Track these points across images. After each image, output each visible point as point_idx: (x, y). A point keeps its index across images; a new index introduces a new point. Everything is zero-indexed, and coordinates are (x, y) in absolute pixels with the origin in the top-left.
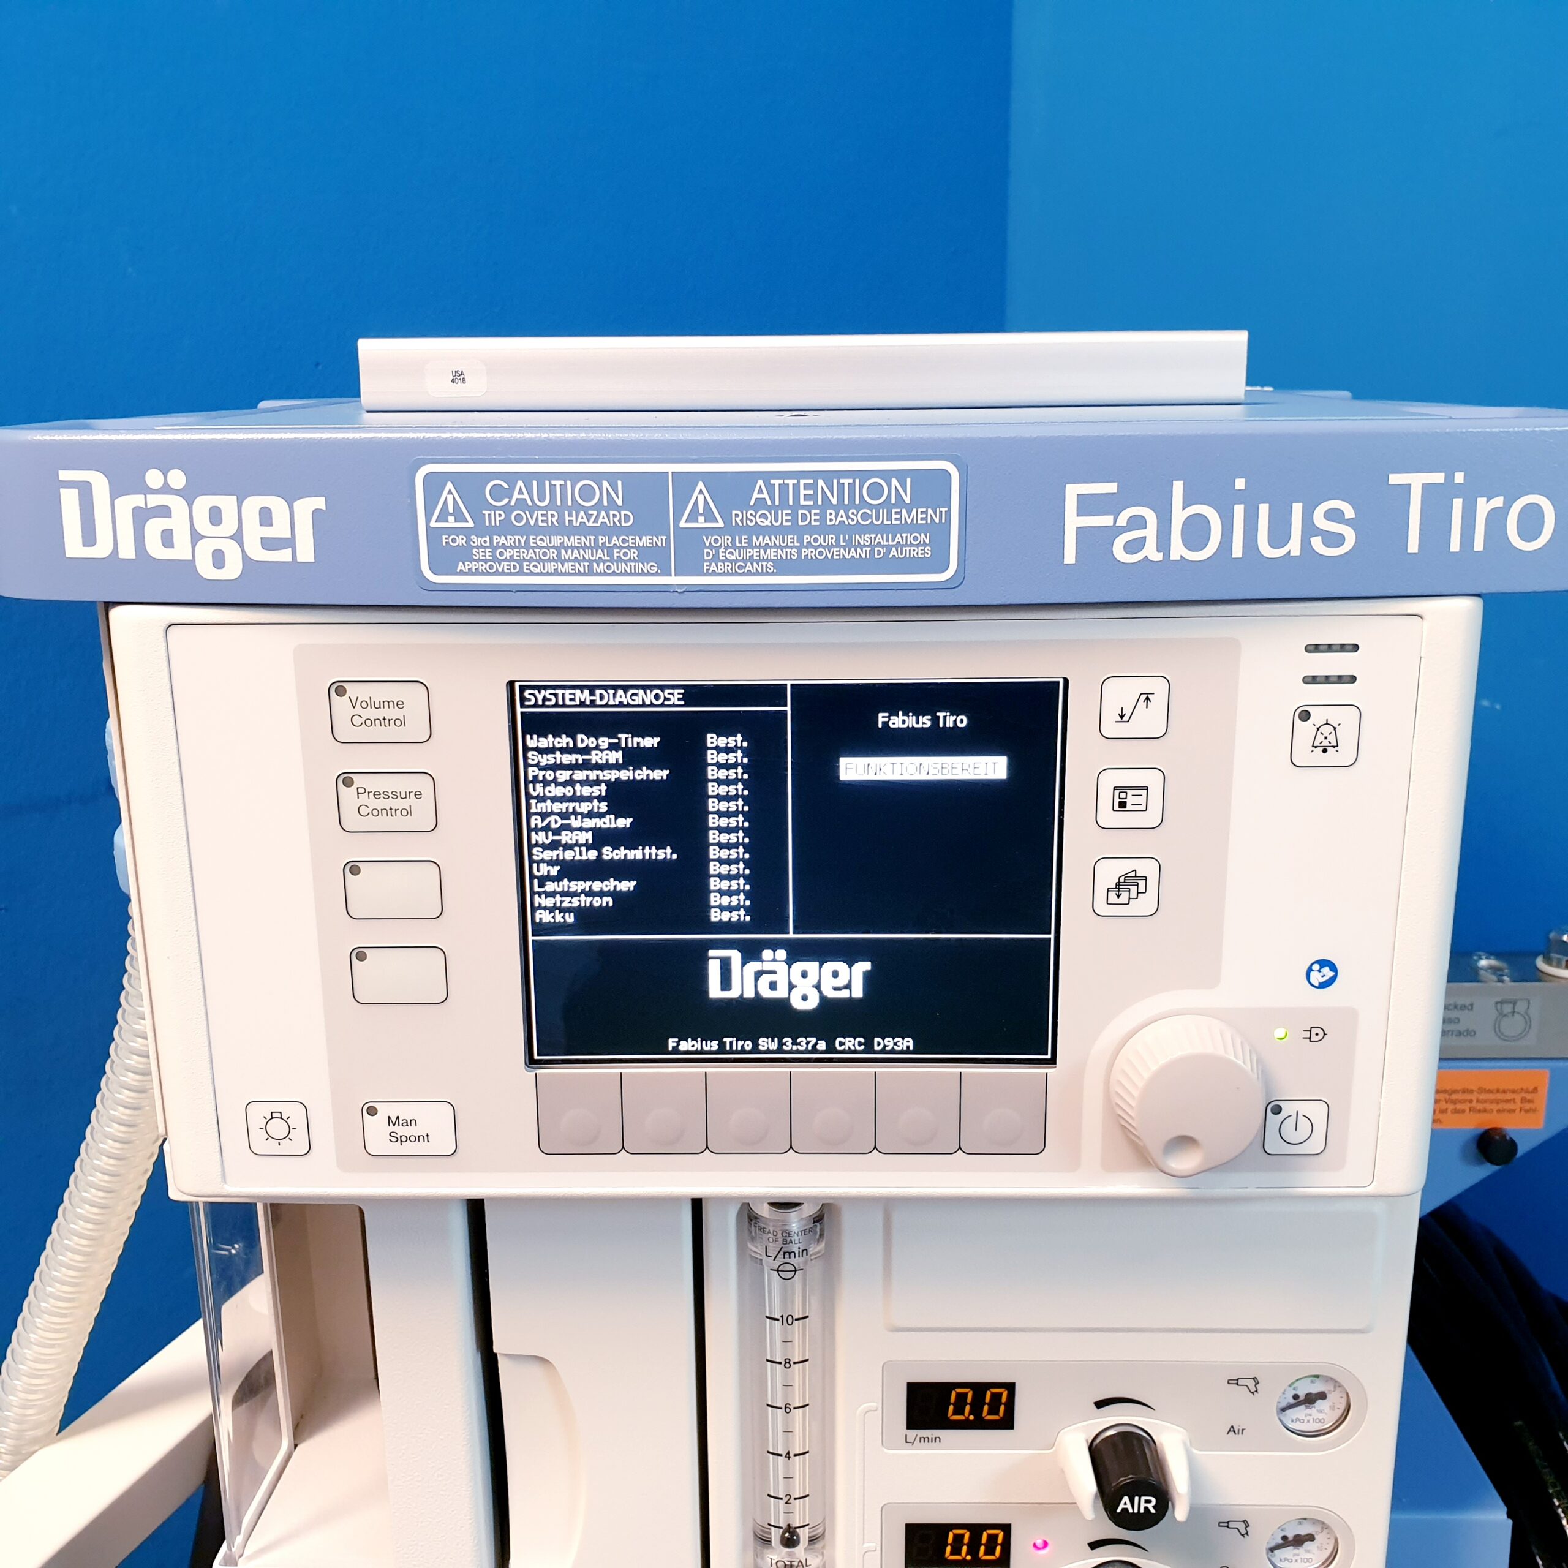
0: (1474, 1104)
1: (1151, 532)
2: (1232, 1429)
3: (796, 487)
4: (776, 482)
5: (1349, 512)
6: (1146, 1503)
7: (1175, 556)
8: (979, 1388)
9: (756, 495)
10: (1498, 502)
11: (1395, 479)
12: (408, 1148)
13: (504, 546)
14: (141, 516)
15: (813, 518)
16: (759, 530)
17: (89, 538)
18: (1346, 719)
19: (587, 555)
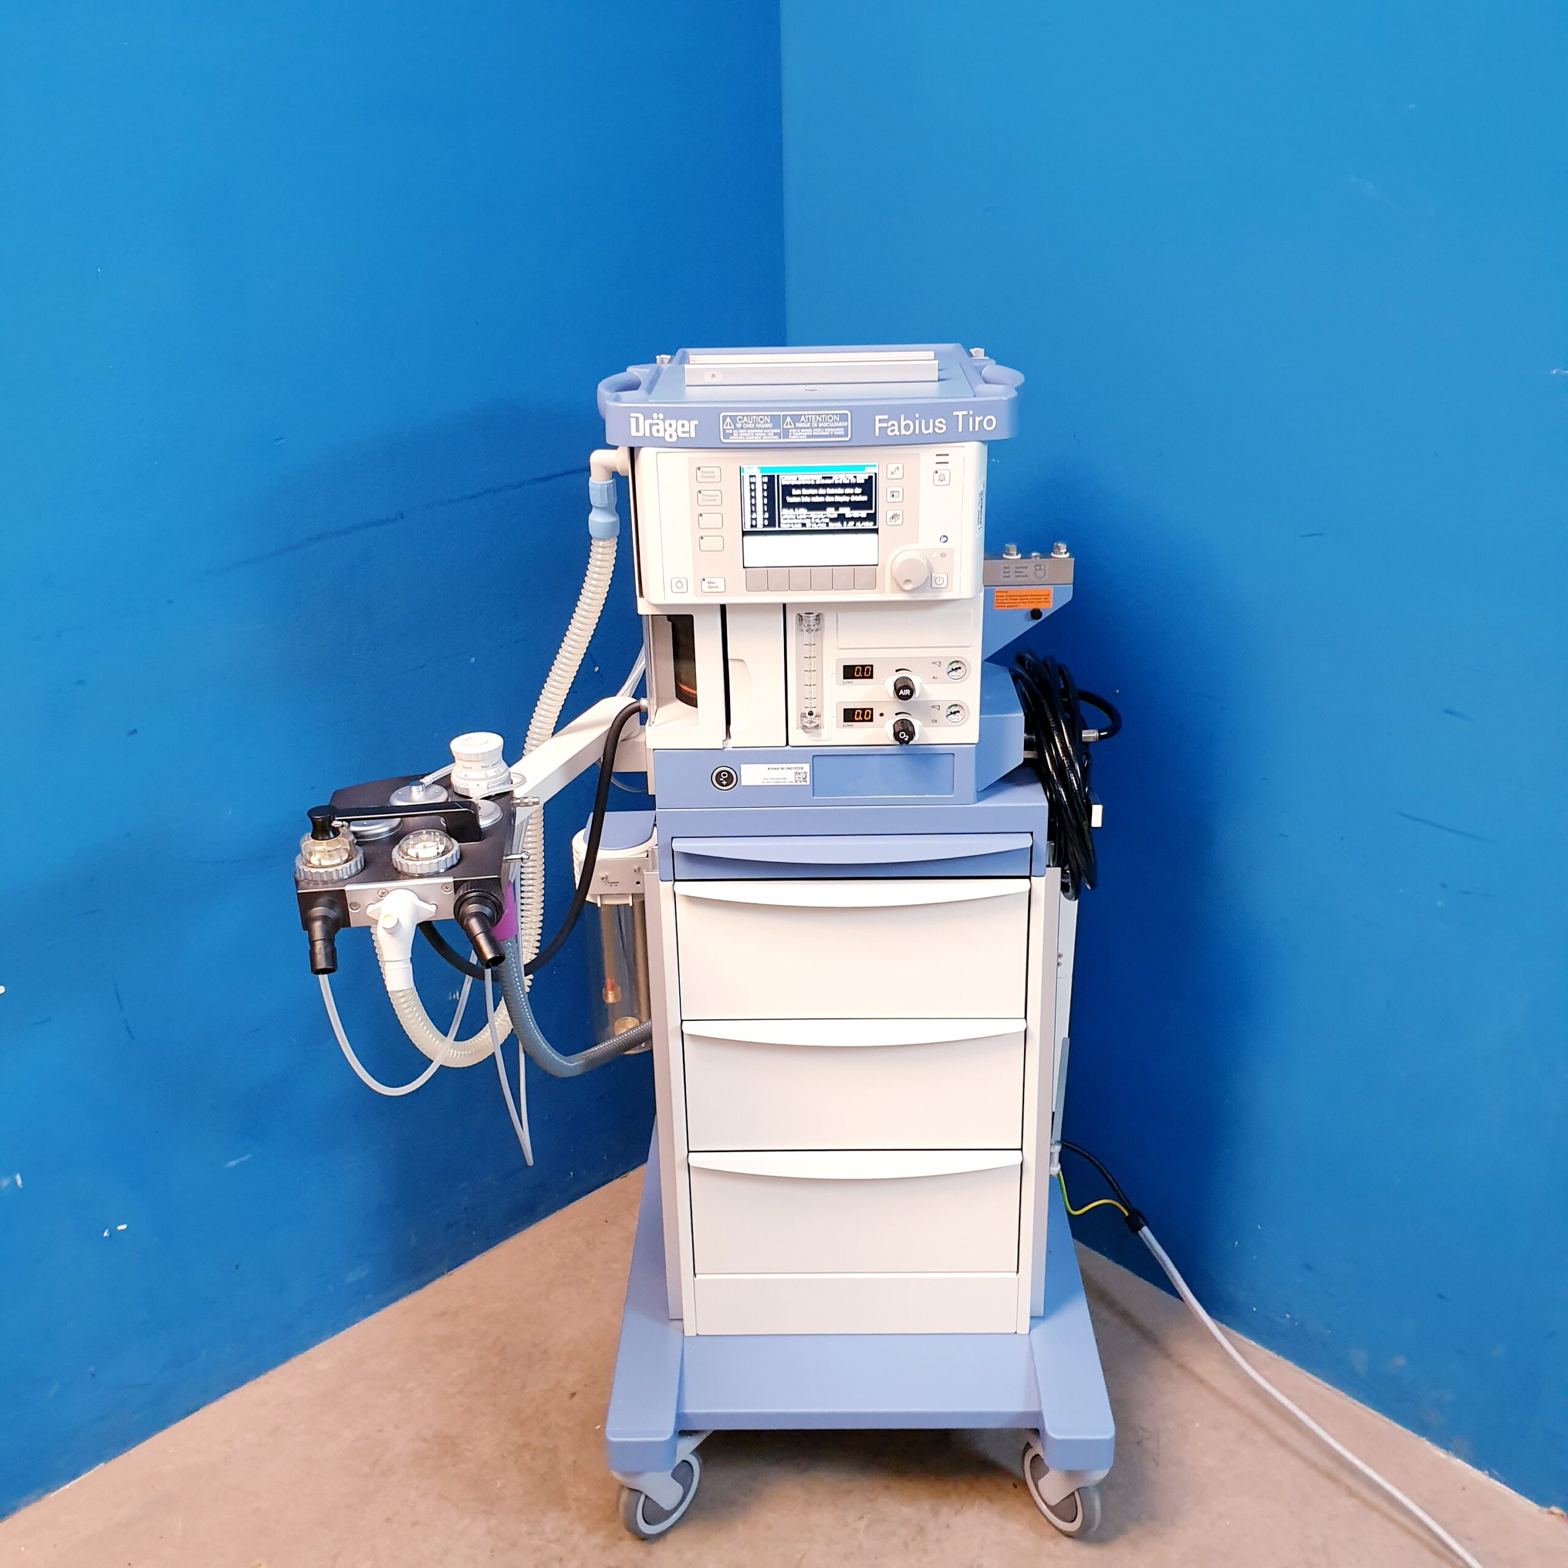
0: (1029, 600)
1: (896, 428)
2: (934, 678)
3: (811, 418)
4: (807, 417)
5: (944, 422)
6: (907, 692)
7: (902, 433)
8: (863, 667)
9: (802, 420)
10: (981, 418)
11: (955, 413)
12: (713, 590)
13: (741, 433)
14: (651, 425)
15: (816, 425)
16: (803, 428)
17: (638, 431)
18: (947, 473)
19: (761, 434)
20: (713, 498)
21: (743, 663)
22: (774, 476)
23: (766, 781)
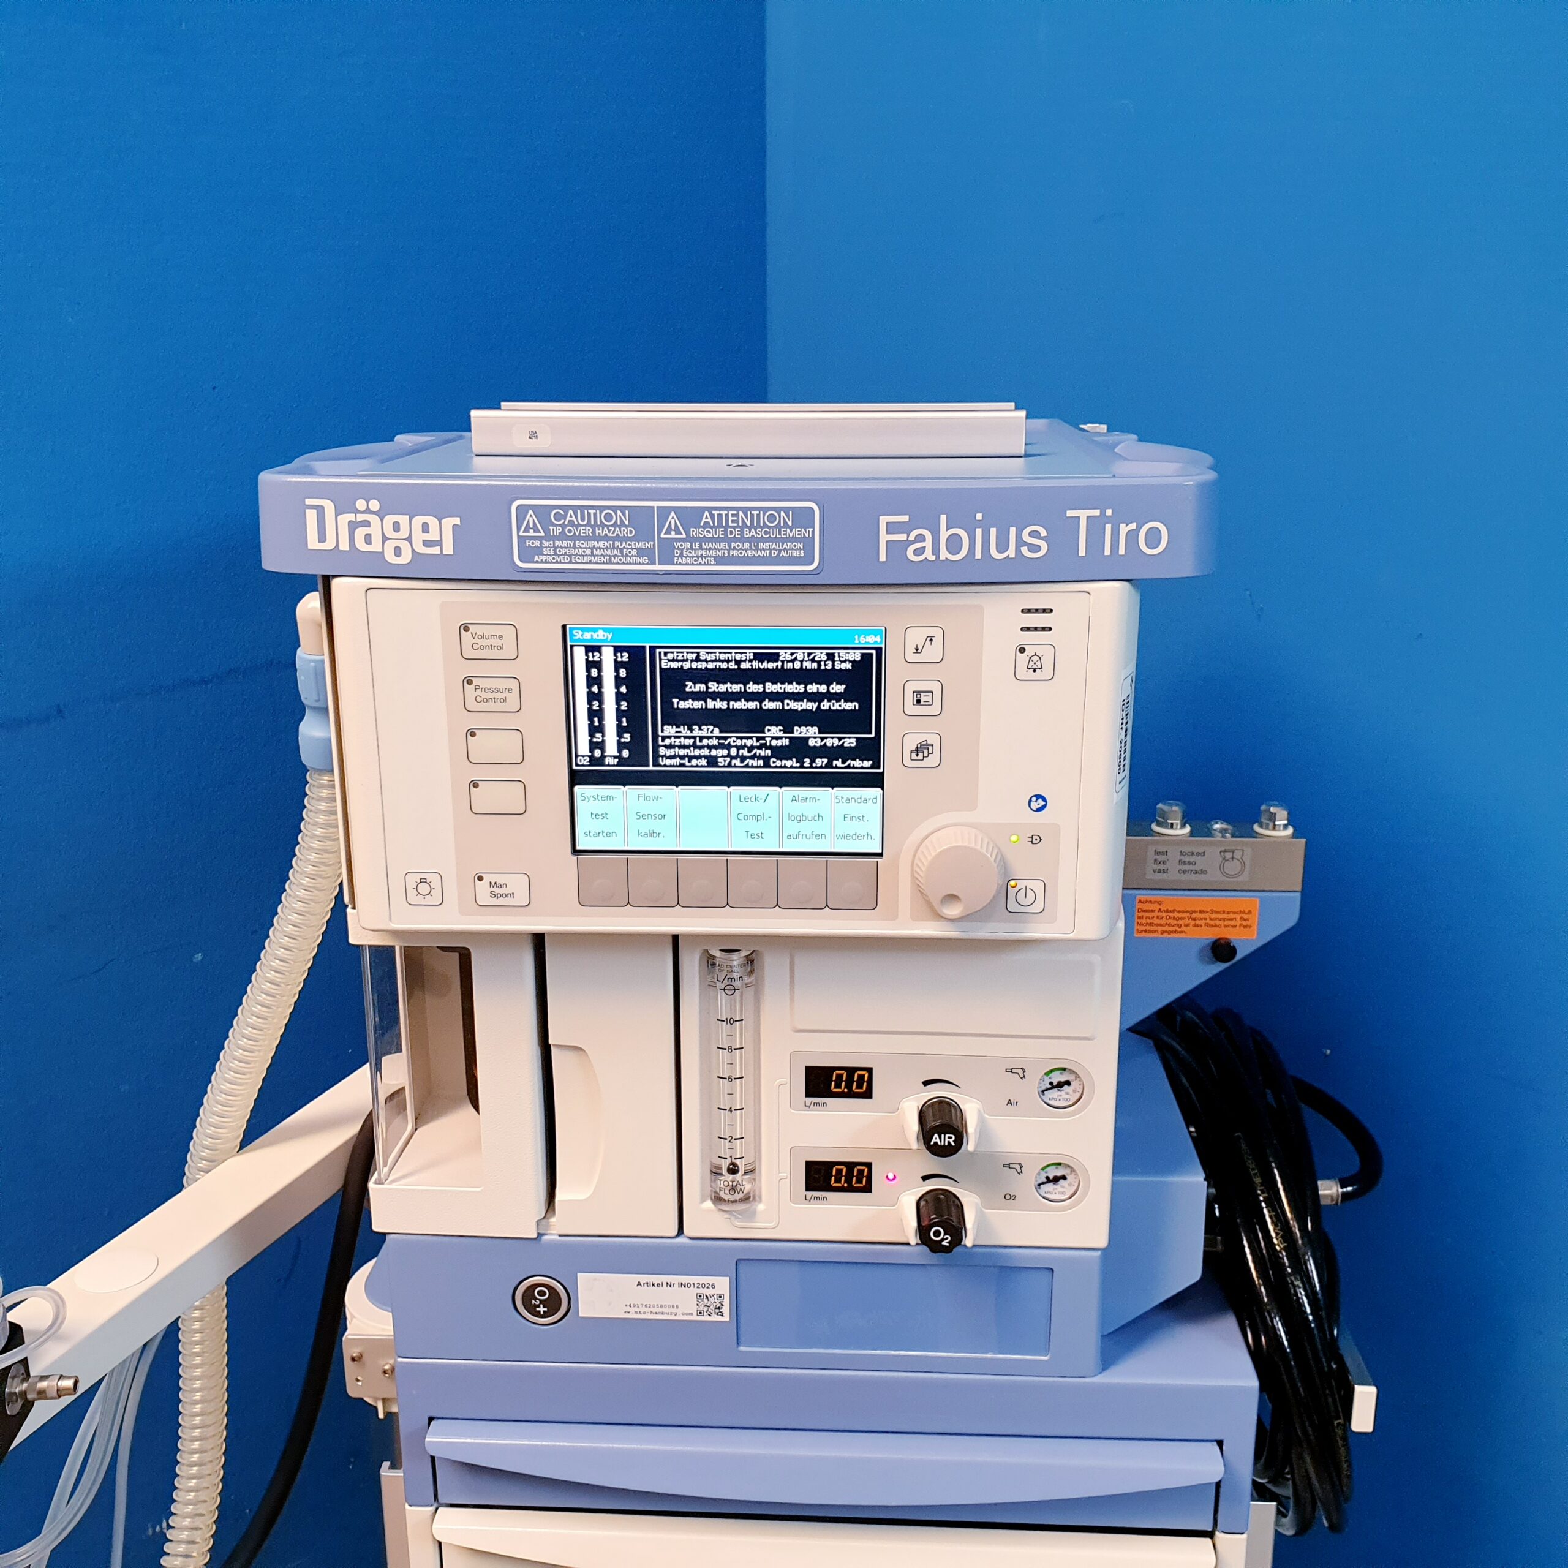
0: (1208, 921)
1: (928, 544)
2: (1009, 1102)
3: (727, 515)
4: (716, 513)
5: (1044, 533)
6: (949, 1139)
7: (942, 558)
8: (851, 1071)
9: (704, 520)
10: (1133, 526)
11: (1070, 513)
12: (501, 901)
13: (561, 547)
14: (353, 526)
15: (736, 533)
16: (706, 540)
17: (322, 538)
18: (1047, 653)
19: (608, 552)
20: (498, 695)
21: (581, 1052)
22: (644, 647)
23: (632, 1310)
